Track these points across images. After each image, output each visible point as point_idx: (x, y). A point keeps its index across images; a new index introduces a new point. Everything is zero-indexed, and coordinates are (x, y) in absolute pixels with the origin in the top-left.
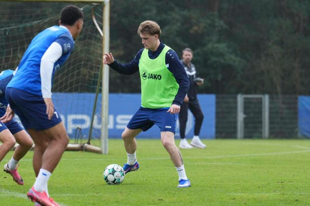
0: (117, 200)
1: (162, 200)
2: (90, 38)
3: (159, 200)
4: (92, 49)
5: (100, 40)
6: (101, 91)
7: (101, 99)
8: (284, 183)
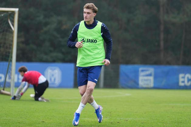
0: (19, 122)
1: (44, 122)
2: (7, 31)
3: (42, 122)
4: (7, 37)
5: (12, 32)
6: (11, 61)
7: (11, 65)
8: (111, 113)
